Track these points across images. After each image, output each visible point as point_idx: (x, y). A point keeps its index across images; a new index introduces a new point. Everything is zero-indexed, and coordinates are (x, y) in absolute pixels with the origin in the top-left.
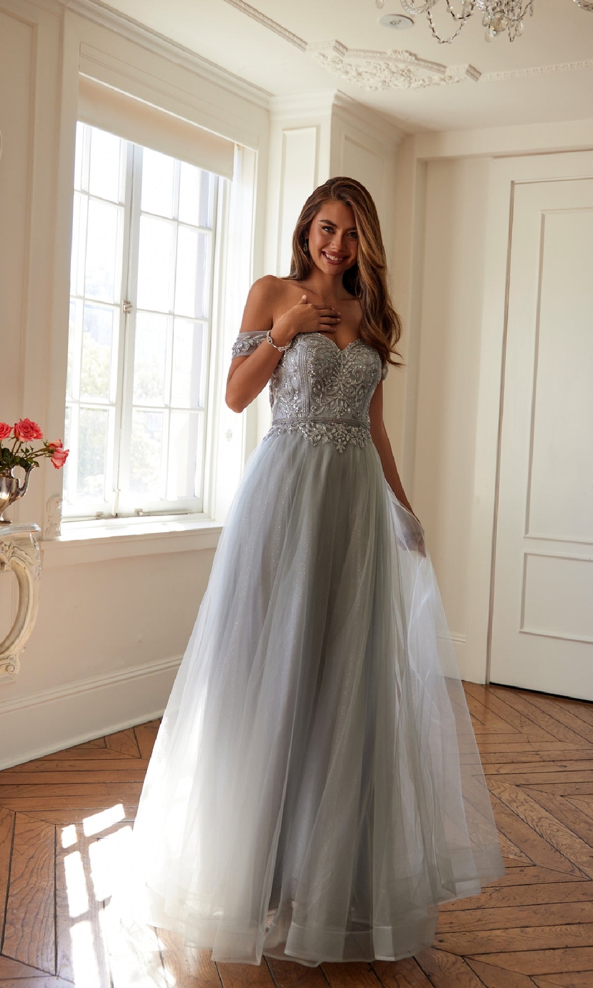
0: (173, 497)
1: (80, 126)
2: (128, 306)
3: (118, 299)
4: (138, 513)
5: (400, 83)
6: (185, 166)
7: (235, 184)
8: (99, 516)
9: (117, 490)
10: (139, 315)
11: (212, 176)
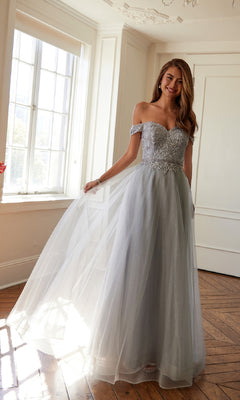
0: (51, 187)
1: (16, 32)
2: (34, 107)
3: (30, 104)
4: (36, 193)
5: (150, 22)
6: (60, 50)
7: (81, 60)
8: (19, 194)
9: (27, 183)
10: (39, 111)
11: (71, 55)
